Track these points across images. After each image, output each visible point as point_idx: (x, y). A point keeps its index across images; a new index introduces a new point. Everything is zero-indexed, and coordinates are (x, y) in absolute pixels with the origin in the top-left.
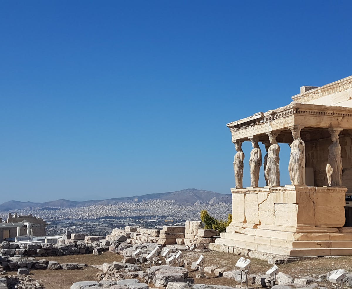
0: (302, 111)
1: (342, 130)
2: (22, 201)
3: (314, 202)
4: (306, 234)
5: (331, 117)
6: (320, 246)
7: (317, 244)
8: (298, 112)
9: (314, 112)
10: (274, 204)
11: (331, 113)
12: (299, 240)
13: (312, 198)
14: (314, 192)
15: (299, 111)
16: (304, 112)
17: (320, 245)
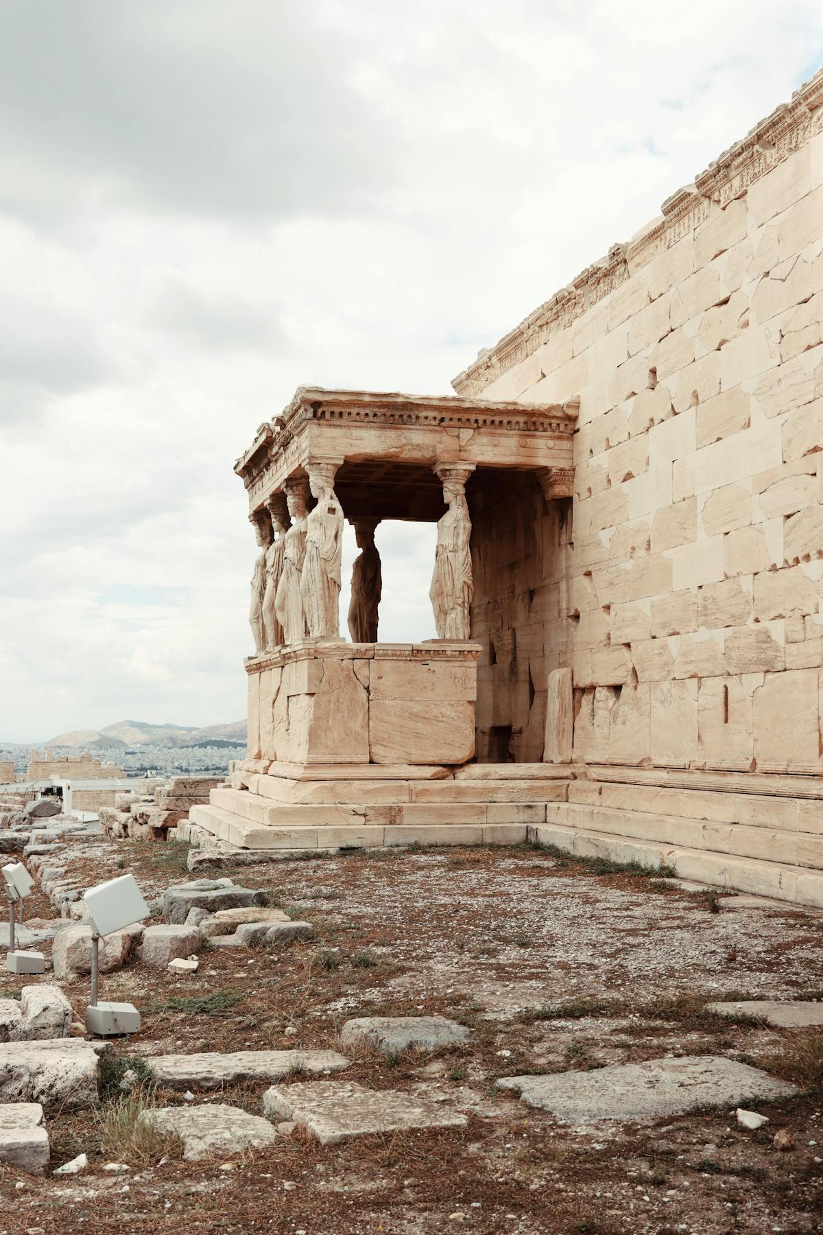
0: (332, 413)
1: (473, 468)
2: (150, 724)
3: (367, 689)
4: (332, 785)
5: (435, 428)
6: (362, 818)
7: (353, 813)
8: (319, 413)
9: (375, 415)
10: (288, 697)
11: (435, 418)
12: (325, 802)
13: (362, 679)
14: (369, 659)
15: (323, 413)
16: (341, 414)
17: (365, 815)
